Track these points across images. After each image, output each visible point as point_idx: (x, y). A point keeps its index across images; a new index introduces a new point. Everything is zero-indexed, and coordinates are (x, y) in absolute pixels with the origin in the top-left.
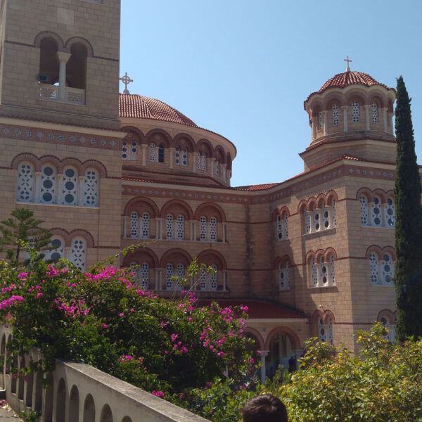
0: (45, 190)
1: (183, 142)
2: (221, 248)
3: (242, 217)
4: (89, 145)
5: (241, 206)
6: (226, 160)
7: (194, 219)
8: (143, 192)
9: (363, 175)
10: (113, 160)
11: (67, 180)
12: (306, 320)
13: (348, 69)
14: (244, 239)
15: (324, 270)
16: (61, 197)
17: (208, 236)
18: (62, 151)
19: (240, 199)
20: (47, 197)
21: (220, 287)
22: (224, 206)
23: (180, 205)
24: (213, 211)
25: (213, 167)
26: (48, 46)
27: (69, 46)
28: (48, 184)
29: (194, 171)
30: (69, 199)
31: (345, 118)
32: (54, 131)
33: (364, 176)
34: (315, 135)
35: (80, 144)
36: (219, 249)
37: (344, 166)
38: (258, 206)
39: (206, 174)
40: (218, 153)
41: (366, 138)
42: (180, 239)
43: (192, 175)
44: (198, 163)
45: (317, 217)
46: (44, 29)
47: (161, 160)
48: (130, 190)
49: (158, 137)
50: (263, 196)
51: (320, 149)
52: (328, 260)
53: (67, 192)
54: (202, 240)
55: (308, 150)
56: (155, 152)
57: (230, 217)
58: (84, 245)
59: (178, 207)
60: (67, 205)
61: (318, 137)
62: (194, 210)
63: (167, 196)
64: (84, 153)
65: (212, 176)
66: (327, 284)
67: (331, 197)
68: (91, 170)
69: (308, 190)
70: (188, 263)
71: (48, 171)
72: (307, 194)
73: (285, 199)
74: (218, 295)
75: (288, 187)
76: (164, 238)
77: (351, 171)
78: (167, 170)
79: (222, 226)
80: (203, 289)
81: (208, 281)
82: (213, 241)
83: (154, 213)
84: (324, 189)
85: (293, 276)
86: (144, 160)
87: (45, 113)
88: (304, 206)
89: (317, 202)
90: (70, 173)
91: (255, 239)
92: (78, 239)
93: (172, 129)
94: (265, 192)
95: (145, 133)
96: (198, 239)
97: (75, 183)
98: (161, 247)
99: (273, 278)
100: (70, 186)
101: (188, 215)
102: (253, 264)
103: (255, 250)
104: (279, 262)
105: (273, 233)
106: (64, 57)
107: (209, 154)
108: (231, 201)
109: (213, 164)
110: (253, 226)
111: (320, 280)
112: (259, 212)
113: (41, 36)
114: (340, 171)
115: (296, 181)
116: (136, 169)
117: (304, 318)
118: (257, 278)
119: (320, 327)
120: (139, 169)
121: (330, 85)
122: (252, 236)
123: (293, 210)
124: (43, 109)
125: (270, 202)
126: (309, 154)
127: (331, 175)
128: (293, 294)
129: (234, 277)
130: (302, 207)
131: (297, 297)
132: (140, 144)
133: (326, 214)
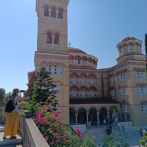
0: (49, 71)
1: (84, 58)
2: (95, 85)
3: (100, 77)
4: (60, 59)
5: (100, 74)
6: (95, 63)
7: (88, 78)
8: (75, 71)
11: (55, 68)
12: (119, 104)
13: (128, 36)
14: (101, 83)
15: (124, 90)
16: (53, 73)
17: (92, 82)
18: (53, 61)
19: (100, 72)
20: (50, 73)
21: (95, 95)
22: (96, 74)
23: (84, 74)
24: (93, 76)
25: (92, 65)
26: (49, 34)
27: (54, 34)
28: (50, 69)
29: (87, 66)
30: (55, 73)
31: (128, 49)
32: (51, 56)
33: (134, 64)
34: (120, 54)
35: (58, 59)
37: (129, 62)
38: (105, 74)
39: (90, 66)
41: (134, 54)
42: (84, 83)
44: (88, 64)
45: (121, 76)
46: (48, 30)
47: (79, 63)
48: (71, 71)
49: (78, 57)
50: (106, 71)
51: (122, 58)
52: (125, 88)
54: (90, 83)
55: (118, 58)
56: (77, 61)
57: (97, 77)
58: (60, 85)
59: (84, 75)
60: (55, 75)
61: (121, 55)
62: (88, 75)
63: (81, 72)
64: (59, 61)
65: (92, 67)
66: (125, 94)
67: (126, 71)
68: (61, 65)
69: (119, 69)
70: (87, 90)
71: (50, 66)
72: (118, 70)
73: (113, 72)
74: (95, 98)
75: (113, 69)
76: (80, 83)
77: (131, 63)
78: (80, 66)
79: (95, 80)
80: (91, 96)
81: (92, 94)
82: (93, 83)
83: (78, 77)
84: (123, 68)
85: (115, 92)
86: (74, 63)
87: (49, 51)
88: (118, 73)
89: (121, 72)
90: (55, 66)
91: (104, 83)
92: (58, 83)
93: (81, 55)
94: (107, 70)
95: (75, 57)
96: (89, 83)
97: (57, 69)
98: (80, 85)
99: (110, 93)
100: (55, 70)
101: (86, 77)
102: (104, 89)
103: (104, 86)
104: (111, 89)
105: (109, 81)
106: (53, 37)
107: (91, 61)
108: (97, 73)
109: (92, 64)
110: (104, 79)
111: (123, 93)
112: (105, 76)
113: (47, 32)
114: (128, 63)
115: (115, 67)
116: (72, 66)
117: (119, 103)
118: (105, 93)
119: (124, 106)
120: (73, 66)
121: (124, 41)
122: (103, 82)
123: (115, 75)
124: (48, 50)
125: (108, 73)
126: (119, 59)
127: (125, 65)
128: (116, 97)
129: (99, 93)
130: (117, 74)
131: (117, 98)
132: (73, 59)
133: (124, 75)
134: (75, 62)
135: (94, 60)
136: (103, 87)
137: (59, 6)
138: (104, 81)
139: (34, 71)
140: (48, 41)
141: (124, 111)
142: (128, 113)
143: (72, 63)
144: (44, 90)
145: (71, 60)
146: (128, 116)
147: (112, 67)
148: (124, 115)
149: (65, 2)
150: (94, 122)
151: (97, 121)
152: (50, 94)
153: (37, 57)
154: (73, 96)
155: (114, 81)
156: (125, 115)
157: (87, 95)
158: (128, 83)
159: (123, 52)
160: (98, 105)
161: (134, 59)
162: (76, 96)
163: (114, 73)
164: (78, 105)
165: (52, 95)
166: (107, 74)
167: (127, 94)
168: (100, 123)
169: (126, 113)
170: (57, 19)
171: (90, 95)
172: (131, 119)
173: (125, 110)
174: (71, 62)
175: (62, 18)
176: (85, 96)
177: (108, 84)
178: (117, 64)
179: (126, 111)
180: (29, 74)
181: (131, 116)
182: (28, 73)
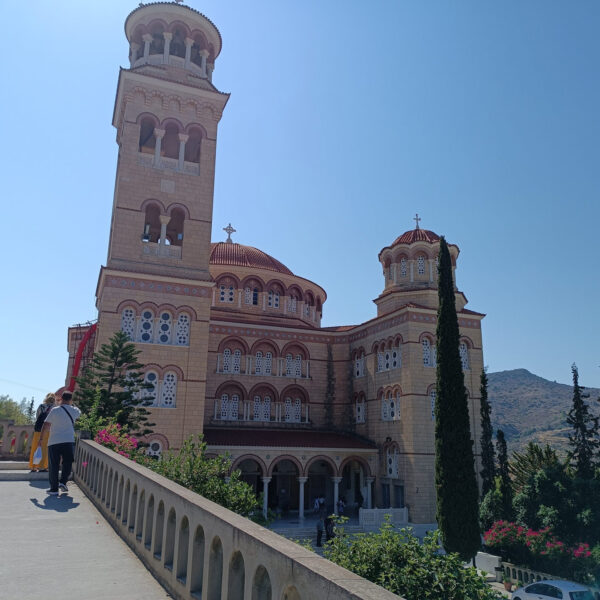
0: (144, 331)
1: (275, 286)
2: (305, 384)
3: (325, 355)
4: (184, 294)
5: (325, 345)
6: (316, 303)
7: (281, 356)
8: (236, 331)
9: (425, 321)
10: (203, 307)
11: (163, 323)
12: (377, 451)
13: (417, 226)
14: (326, 376)
15: (392, 405)
16: (157, 337)
17: (293, 372)
18: (160, 298)
19: (323, 339)
20: (146, 337)
21: (303, 419)
22: (309, 345)
23: (268, 344)
24: (298, 349)
25: (303, 310)
26: (152, 211)
27: (169, 211)
28: (147, 326)
29: (285, 313)
30: (164, 338)
31: (412, 270)
32: (153, 282)
33: (427, 322)
34: (387, 283)
35: (175, 293)
36: (302, 385)
37: (408, 312)
38: (340, 345)
39: (296, 316)
40: (308, 296)
41: (428, 289)
42: (269, 375)
43: (282, 316)
44: (288, 306)
45: (387, 357)
46: (149, 197)
47: (255, 303)
48: (224, 330)
49: (252, 282)
50: (344, 337)
51: (389, 297)
52: (396, 396)
53: (163, 333)
54: (288, 376)
55: (381, 297)
56: (250, 295)
57: (313, 355)
58: (175, 378)
59: (267, 345)
60: (162, 344)
61: (390, 285)
62: (281, 348)
63: (257, 335)
64: (178, 300)
65: (302, 318)
66: (394, 418)
67: (398, 340)
68: (184, 314)
69: (379, 334)
70: (274, 397)
71: (148, 315)
72: (379, 336)
73: (362, 340)
74: (301, 426)
75: (365, 330)
76: (253, 373)
77: (415, 317)
78: (259, 312)
79: (305, 363)
80: (287, 421)
81: (292, 413)
82: (299, 377)
83: (245, 350)
84: (392, 332)
85: (367, 411)
86: (240, 302)
87: (147, 266)
88: (377, 347)
89: (386, 344)
90: (166, 317)
91: (336, 376)
92: (170, 373)
93: (266, 275)
94: (346, 333)
95: (241, 279)
96: (284, 375)
97: (170, 326)
98: (250, 381)
99: (351, 412)
100: (165, 327)
101: (275, 352)
102: (334, 399)
103: (336, 386)
104: (356, 397)
105: (352, 371)
106: (165, 220)
107: (300, 297)
108: (315, 341)
109: (303, 306)
110: (335, 364)
111: (389, 414)
112: (340, 351)
113: (147, 203)
114: (405, 317)
115: (371, 324)
116: (232, 311)
117: (375, 448)
118: (337, 412)
119: (389, 456)
120: (235, 311)
121: (400, 241)
122: (333, 373)
123: (368, 350)
124: (145, 263)
125: (350, 342)
126: (383, 300)
127: (398, 320)
128: (367, 427)
129: (315, 410)
130: (375, 348)
131: (370, 429)
132: (237, 288)
133: (395, 355)
134: (242, 299)
135: (310, 294)
136: (330, 388)
137: (190, 122)
138: (335, 370)
139: (93, 323)
140: (147, 232)
141: (389, 476)
142: (398, 480)
143: (231, 299)
144: (119, 394)
145: (227, 291)
146: (400, 489)
147: (363, 324)
148: (388, 485)
149: (212, 110)
150: (291, 511)
151: (298, 508)
152: (136, 407)
153: (106, 285)
154: (223, 418)
155: (366, 370)
156: (392, 487)
157: (273, 414)
158: (403, 382)
159: (395, 278)
160: (305, 451)
161: (426, 305)
162: (234, 419)
163: (367, 343)
164: (236, 447)
165: (140, 410)
166: (346, 347)
167: (399, 418)
168: (306, 515)
169: (394, 480)
170: (181, 163)
171: (283, 418)
172: (407, 501)
173: (391, 471)
174: (227, 296)
175: (197, 160)
176: (268, 420)
177: (349, 379)
178: (375, 316)
179: (394, 475)
180: (75, 331)
181: (407, 490)
182: (70, 329)
